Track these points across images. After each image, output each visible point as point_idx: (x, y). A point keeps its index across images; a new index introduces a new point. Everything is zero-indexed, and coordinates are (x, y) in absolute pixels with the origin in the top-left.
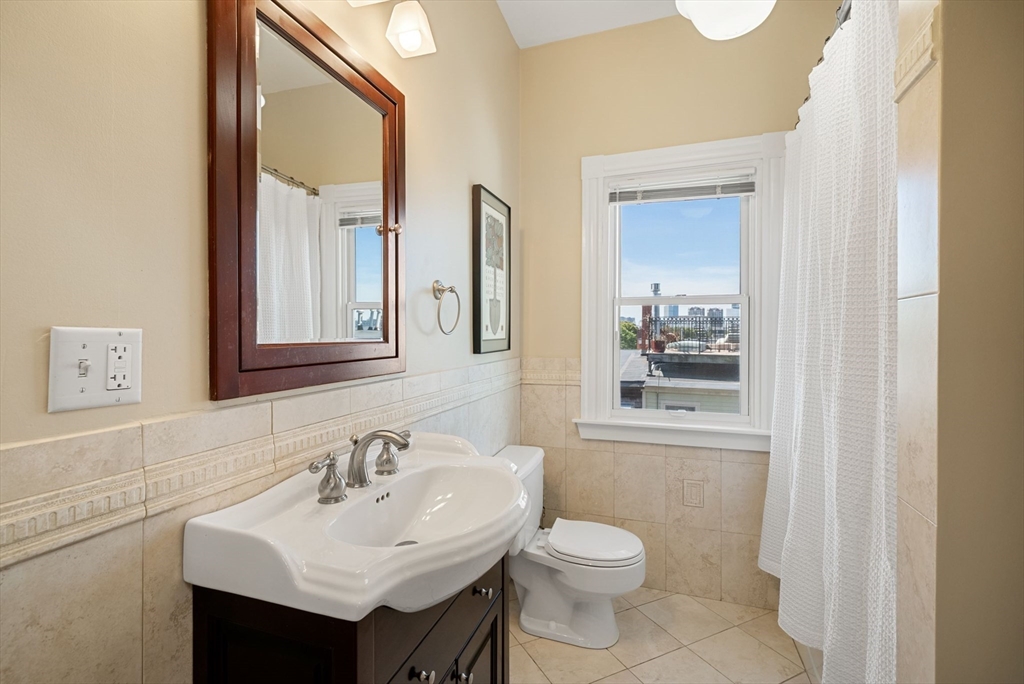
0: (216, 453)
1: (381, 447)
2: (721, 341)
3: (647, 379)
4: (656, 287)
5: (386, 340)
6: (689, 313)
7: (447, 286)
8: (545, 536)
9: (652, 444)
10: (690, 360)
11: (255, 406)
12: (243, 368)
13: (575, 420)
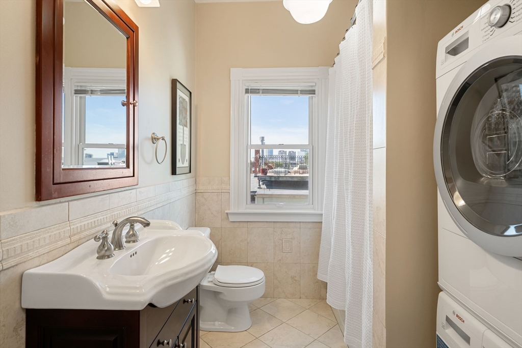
0: (39, 232)
1: (129, 227)
2: (296, 169)
3: (258, 190)
4: (263, 139)
5: (128, 167)
6: (279, 153)
7: (159, 136)
8: (212, 276)
9: (267, 222)
10: (281, 179)
11: (60, 204)
12: (55, 182)
13: (226, 211)
